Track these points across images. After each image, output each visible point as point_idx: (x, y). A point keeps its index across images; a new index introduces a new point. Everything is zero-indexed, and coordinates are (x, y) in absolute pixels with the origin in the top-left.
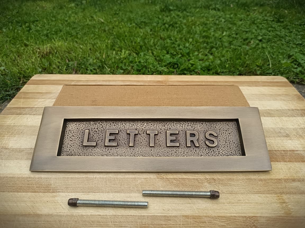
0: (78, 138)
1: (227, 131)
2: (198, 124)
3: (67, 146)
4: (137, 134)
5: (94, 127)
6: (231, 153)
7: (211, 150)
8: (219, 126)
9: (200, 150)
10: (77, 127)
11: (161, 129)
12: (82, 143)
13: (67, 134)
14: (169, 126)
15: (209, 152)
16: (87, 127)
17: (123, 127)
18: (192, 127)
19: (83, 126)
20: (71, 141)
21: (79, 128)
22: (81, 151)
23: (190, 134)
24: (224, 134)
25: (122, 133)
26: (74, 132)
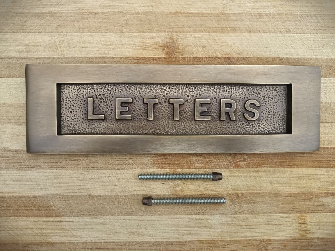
0: (80, 109)
1: (274, 98)
2: (237, 89)
3: (67, 120)
4: (157, 104)
5: (99, 93)
6: (274, 127)
7: (249, 124)
8: (263, 91)
9: (236, 124)
10: (76, 93)
11: (188, 96)
12: (86, 115)
13: (65, 103)
14: (199, 91)
15: (247, 126)
16: (89, 93)
17: (137, 92)
18: (229, 93)
19: (83, 92)
20: (71, 112)
21: (79, 95)
22: (86, 126)
23: (226, 103)
24: (269, 102)
25: (137, 101)
26: (73, 101)
